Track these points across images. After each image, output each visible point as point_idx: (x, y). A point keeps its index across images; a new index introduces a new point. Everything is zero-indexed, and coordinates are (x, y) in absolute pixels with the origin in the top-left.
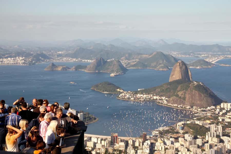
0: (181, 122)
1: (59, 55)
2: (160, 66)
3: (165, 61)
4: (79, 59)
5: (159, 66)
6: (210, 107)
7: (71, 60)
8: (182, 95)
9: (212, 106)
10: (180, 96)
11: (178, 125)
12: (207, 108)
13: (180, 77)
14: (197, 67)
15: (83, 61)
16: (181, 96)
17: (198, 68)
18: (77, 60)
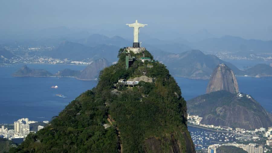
0: (215, 144)
1: (32, 53)
2: (197, 72)
3: (205, 66)
4: (66, 60)
5: (194, 74)
6: (259, 129)
7: (52, 61)
8: (221, 111)
9: (261, 127)
10: (217, 114)
11: (210, 148)
12: (255, 130)
13: (221, 88)
14: (255, 75)
15: (72, 63)
16: (219, 113)
17: (257, 76)
18: (61, 62)
